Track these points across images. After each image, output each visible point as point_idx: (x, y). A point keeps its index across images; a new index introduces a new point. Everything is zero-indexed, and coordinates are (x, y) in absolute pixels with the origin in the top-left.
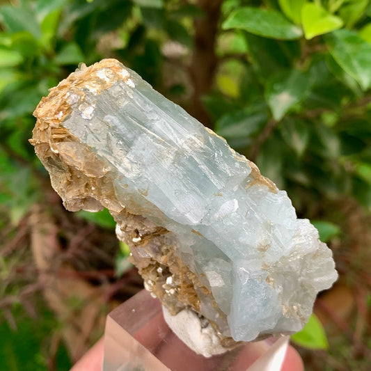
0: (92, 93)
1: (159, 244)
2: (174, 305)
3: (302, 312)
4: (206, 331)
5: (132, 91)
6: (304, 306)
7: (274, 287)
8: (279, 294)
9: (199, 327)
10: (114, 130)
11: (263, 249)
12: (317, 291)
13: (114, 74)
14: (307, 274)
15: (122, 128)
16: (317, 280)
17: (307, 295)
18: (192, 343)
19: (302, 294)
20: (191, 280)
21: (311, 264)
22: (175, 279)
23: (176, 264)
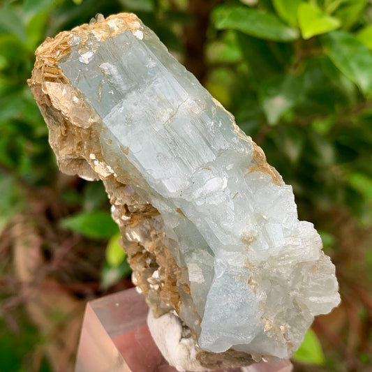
0: (96, 39)
1: (148, 227)
2: (157, 306)
3: (290, 336)
4: (185, 341)
5: (138, 43)
6: (295, 330)
7: (255, 292)
8: (261, 302)
9: (178, 336)
10: (108, 78)
11: (247, 241)
12: (313, 314)
13: (125, 24)
14: (301, 289)
15: (118, 78)
16: (313, 299)
17: (300, 317)
18: (167, 351)
19: (293, 314)
20: (176, 276)
21: (308, 278)
22: (162, 273)
23: (162, 253)
